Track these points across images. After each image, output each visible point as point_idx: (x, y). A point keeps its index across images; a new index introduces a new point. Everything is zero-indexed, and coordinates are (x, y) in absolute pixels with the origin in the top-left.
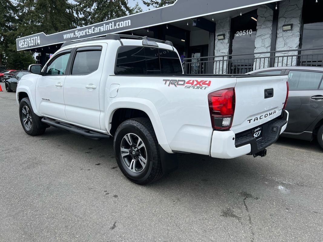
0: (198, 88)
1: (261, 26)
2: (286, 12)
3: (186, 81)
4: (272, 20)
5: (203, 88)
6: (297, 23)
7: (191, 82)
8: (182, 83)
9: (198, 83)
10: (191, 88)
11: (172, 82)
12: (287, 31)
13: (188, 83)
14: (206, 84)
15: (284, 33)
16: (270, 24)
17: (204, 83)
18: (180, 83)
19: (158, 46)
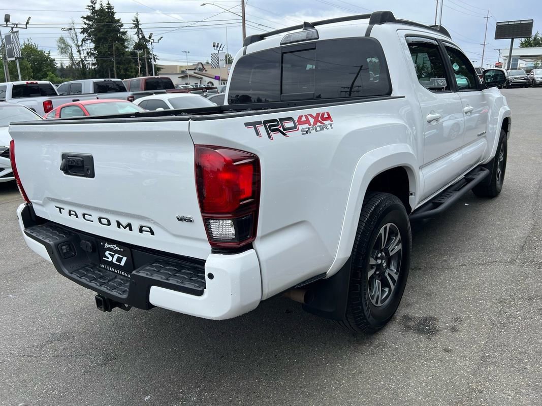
19: (318, 38)
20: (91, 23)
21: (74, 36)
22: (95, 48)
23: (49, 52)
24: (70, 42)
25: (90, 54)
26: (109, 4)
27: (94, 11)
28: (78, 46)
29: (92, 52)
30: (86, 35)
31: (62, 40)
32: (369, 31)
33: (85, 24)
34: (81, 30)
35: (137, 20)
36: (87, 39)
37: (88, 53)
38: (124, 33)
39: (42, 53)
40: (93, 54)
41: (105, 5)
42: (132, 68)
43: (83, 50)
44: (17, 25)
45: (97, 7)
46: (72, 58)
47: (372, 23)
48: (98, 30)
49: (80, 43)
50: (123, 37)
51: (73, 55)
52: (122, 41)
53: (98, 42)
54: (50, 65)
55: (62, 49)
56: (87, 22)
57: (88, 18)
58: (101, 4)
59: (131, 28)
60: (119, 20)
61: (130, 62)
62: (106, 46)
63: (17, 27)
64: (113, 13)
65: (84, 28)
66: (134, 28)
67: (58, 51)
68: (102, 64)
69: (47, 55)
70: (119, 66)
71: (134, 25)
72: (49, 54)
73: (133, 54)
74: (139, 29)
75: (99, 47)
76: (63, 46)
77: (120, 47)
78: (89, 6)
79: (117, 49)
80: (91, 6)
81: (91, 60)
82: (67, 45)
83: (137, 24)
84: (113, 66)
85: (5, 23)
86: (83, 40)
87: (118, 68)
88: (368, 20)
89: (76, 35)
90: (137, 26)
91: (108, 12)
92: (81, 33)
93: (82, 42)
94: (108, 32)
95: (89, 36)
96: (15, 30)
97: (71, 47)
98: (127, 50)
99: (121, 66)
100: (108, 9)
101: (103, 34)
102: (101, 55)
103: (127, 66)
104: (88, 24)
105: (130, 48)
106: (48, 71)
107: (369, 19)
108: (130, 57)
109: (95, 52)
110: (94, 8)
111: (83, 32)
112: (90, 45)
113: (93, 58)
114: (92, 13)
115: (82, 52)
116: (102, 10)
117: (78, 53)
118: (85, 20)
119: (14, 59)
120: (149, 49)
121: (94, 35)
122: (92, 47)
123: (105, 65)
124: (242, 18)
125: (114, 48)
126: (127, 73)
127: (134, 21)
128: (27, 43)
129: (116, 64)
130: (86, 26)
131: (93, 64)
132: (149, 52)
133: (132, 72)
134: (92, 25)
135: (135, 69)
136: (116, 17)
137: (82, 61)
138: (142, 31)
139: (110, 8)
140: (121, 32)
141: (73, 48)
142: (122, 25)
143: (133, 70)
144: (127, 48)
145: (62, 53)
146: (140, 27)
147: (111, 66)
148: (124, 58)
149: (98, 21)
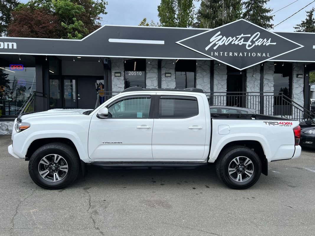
0: (287, 126)
1: (150, 71)
2: (166, 64)
3: (279, 123)
4: (157, 68)
5: (290, 126)
6: (173, 73)
7: (282, 123)
8: (277, 123)
9: (286, 123)
10: (283, 126)
11: (270, 123)
12: (168, 77)
13: (280, 123)
14: (290, 124)
15: (166, 78)
16: (156, 71)
17: (289, 123)
18: (275, 123)
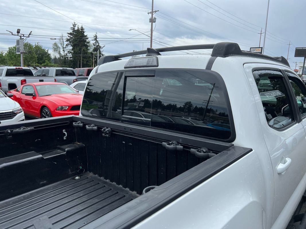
19: (157, 66)
20: (72, 36)
21: (62, 42)
22: (72, 49)
23: (48, 50)
24: (60, 46)
25: (69, 52)
26: (82, 27)
27: (74, 31)
28: (64, 48)
29: (71, 51)
30: (68, 42)
31: (55, 44)
32: (210, 64)
33: (69, 37)
34: (66, 40)
35: (96, 36)
36: (69, 45)
37: (68, 52)
38: (89, 42)
39: (44, 50)
40: (71, 52)
41: (80, 27)
42: (90, 61)
43: (66, 50)
44: (24, 35)
45: (76, 28)
46: (60, 53)
47: (215, 54)
48: (75, 40)
49: (65, 46)
50: (88, 44)
51: (61, 52)
52: (87, 46)
53: (74, 46)
54: (47, 57)
55: (55, 49)
56: (70, 36)
57: (70, 34)
58: (78, 27)
59: (92, 40)
60: (87, 35)
61: (90, 57)
62: (78, 48)
63: (24, 36)
64: (84, 32)
65: (68, 39)
66: (94, 40)
67: (53, 50)
68: (75, 58)
69: (46, 51)
70: (84, 59)
71: (94, 39)
72: (48, 51)
73: (92, 53)
74: (96, 41)
75: (74, 49)
76: (56, 47)
77: (85, 50)
78: (71, 28)
79: (84, 50)
80: (73, 28)
81: (70, 55)
82: (58, 47)
83: (96, 38)
84: (80, 59)
85: (17, 34)
86: (67, 45)
87: (83, 60)
88: (211, 51)
89: (63, 42)
90: (96, 39)
91: (81, 31)
92: (66, 41)
93: (66, 46)
94: (80, 41)
95: (70, 42)
96: (22, 37)
97: (60, 48)
98: (89, 51)
99: (85, 59)
100: (81, 30)
101: (77, 43)
102: (75, 53)
103: (88, 59)
104: (70, 37)
105: (91, 50)
106: (46, 60)
107: (212, 49)
108: (90, 55)
109: (72, 51)
110: (74, 29)
111: (67, 41)
112: (70, 48)
113: (71, 54)
114: (73, 32)
115: (65, 51)
116: (78, 30)
117: (63, 52)
118: (69, 35)
119: (20, 53)
120: (101, 51)
121: (72, 43)
122: (71, 49)
123: (76, 58)
124: (150, 38)
125: (82, 50)
126: (88, 63)
127: (94, 37)
128: (37, 44)
129: (82, 58)
130: (69, 38)
131: (71, 58)
132: (101, 53)
133: (90, 63)
134: (72, 37)
135: (92, 61)
136: (85, 34)
137: (65, 55)
138: (98, 42)
139: (82, 29)
140: (87, 42)
141: (61, 49)
142: (87, 39)
143: (91, 62)
144: (89, 50)
145: (55, 51)
146: (97, 39)
147: (79, 59)
148: (87, 55)
149: (75, 36)
